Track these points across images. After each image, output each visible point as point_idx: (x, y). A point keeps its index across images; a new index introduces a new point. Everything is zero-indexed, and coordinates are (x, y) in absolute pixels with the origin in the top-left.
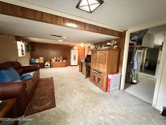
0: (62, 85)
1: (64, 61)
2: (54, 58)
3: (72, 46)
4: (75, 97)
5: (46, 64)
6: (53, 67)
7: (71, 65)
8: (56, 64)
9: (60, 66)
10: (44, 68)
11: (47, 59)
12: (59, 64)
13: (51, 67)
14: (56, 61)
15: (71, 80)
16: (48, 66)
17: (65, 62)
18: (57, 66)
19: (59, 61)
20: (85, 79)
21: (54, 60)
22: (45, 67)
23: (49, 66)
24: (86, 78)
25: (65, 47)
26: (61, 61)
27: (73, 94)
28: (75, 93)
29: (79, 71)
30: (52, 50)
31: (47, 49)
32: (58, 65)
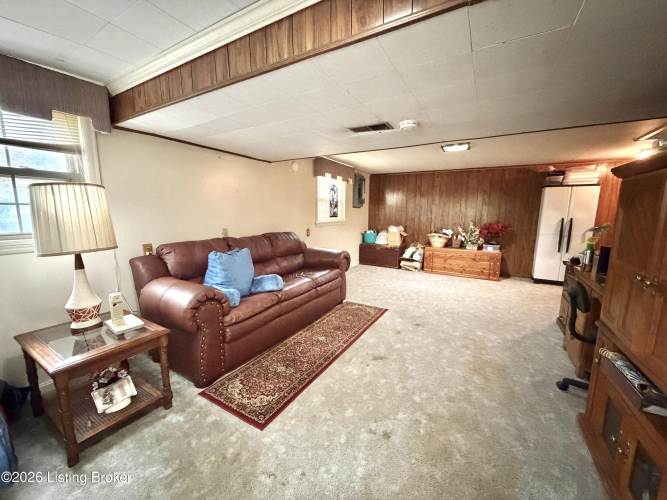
0: (381, 358)
1: (490, 249)
2: (444, 231)
3: (552, 168)
4: (361, 456)
5: (406, 255)
6: (432, 270)
7: (533, 279)
8: (446, 260)
9: (463, 272)
10: (400, 267)
11: (416, 236)
12: (462, 263)
13: (422, 268)
14: (449, 244)
15: (447, 353)
16: (414, 261)
17: (491, 258)
18: (446, 271)
19: (462, 245)
20: (553, 392)
21: (438, 242)
22: (403, 263)
23: (418, 265)
24: (564, 385)
25: (507, 176)
26: (471, 248)
27: (371, 431)
28: (386, 436)
29: (560, 321)
30: (441, 196)
31: (422, 195)
32: (454, 263)
